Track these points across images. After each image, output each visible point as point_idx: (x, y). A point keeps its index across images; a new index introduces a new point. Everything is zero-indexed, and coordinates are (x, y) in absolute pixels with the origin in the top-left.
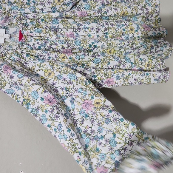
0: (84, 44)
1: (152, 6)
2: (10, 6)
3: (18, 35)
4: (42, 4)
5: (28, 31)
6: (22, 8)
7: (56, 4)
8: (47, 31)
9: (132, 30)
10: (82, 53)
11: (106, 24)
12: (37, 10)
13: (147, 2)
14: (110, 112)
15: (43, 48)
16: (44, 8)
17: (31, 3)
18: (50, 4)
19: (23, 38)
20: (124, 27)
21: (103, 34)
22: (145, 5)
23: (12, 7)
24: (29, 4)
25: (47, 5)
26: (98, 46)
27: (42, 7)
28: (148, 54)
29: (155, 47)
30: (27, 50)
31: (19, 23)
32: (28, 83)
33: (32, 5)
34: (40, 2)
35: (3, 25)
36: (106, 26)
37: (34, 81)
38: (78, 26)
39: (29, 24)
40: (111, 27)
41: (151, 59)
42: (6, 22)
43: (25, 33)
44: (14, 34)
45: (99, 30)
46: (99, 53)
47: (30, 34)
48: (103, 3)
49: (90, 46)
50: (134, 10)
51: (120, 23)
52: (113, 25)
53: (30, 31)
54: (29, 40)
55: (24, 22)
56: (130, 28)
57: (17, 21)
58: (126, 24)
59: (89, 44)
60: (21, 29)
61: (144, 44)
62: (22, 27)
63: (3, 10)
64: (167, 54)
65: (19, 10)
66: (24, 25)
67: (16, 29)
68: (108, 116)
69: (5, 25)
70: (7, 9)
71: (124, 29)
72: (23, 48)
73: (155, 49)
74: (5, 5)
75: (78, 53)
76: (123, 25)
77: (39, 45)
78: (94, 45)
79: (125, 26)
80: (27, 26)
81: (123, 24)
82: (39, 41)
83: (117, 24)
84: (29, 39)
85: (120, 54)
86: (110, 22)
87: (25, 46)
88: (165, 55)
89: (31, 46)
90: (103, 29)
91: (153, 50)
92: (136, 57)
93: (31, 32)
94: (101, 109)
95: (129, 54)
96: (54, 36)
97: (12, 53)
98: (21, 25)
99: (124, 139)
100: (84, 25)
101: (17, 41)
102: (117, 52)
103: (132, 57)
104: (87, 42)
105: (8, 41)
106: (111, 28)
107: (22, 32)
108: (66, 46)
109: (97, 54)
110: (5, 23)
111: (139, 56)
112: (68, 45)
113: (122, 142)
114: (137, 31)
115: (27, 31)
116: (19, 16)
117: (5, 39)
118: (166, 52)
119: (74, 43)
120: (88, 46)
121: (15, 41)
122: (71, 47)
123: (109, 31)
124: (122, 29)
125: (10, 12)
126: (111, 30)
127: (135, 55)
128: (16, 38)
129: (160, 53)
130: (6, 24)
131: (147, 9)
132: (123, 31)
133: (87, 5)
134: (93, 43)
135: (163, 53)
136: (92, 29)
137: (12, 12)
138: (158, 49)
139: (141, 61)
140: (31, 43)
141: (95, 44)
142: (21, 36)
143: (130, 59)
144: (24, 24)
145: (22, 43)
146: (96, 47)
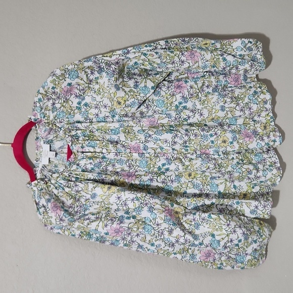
0: (152, 166)
1: (258, 103)
2: (55, 113)
3: (66, 151)
4: (96, 107)
5: (79, 145)
6: (70, 114)
7: (115, 107)
8: (104, 144)
9: (224, 142)
10: (148, 177)
11: (186, 135)
12: (90, 116)
13: (251, 99)
14: (195, 214)
15: (97, 169)
16: (99, 112)
17: (82, 107)
18: (108, 108)
19: (72, 156)
20: (212, 139)
21: (181, 147)
22: (247, 103)
23: (58, 114)
24: (79, 108)
25: (103, 109)
26: (171, 169)
27: (96, 111)
28: (246, 180)
29: (254, 171)
30: (76, 173)
31: (67, 136)
32: (81, 225)
33: (83, 110)
34: (94, 105)
35: (47, 139)
36: (186, 138)
37: (88, 219)
38: (145, 138)
39: (80, 135)
40: (194, 138)
41: (251, 186)
42: (51, 133)
43: (75, 149)
44: (60, 150)
45: (175, 143)
46: (173, 177)
47: (81, 150)
48: (183, 97)
49: (159, 168)
50: (229, 113)
51: (208, 132)
52: (196, 135)
53: (81, 145)
54: (79, 158)
55: (73, 133)
56: (221, 139)
57: (65, 134)
58: (216, 134)
59: (157, 167)
60: (70, 144)
61: (237, 168)
62: (72, 141)
63: (46, 119)
64: (273, 180)
65: (67, 116)
66: (74, 137)
67: (63, 143)
68: (194, 220)
69: (50, 139)
70: (52, 118)
71: (212, 142)
72: (72, 169)
73: (253, 174)
74: (49, 113)
75: (143, 177)
76: (211, 135)
77: (92, 166)
78: (165, 167)
79: (215, 136)
80: (78, 139)
81: (212, 133)
82: (91, 161)
83: (202, 133)
84: (80, 156)
85: (204, 178)
86: (192, 131)
87: (75, 167)
88: (271, 181)
89: (82, 167)
90: (181, 142)
91: (252, 176)
92: (228, 183)
93: (82, 147)
94: (184, 217)
95: (217, 178)
96: (113, 151)
97: (58, 177)
98: (70, 138)
99: (224, 232)
100: (153, 136)
101: (64, 159)
102: (200, 176)
103: (221, 183)
104: (155, 163)
105: (53, 160)
106: (193, 140)
107: (71, 148)
108: (126, 168)
109: (169, 179)
110: (49, 136)
111: (233, 181)
112: (130, 167)
113: (224, 236)
114: (231, 143)
115: (77, 146)
116: (66, 126)
117: (49, 158)
118: (272, 178)
119: (138, 164)
120: (156, 170)
121: (62, 160)
122: (133, 169)
123: (190, 144)
124: (209, 141)
125: (56, 121)
126: (193, 143)
127: (226, 180)
128: (63, 155)
129: (263, 179)
130: (51, 137)
131: (250, 109)
132: (211, 144)
133: (160, 102)
134: (164, 165)
135: (267, 179)
136: (166, 141)
137: (58, 121)
138: (258, 175)
139: (235, 189)
140: (82, 163)
141: (167, 167)
142: (70, 153)
143: (217, 185)
144: (73, 135)
145: (70, 164)
146: (167, 170)
